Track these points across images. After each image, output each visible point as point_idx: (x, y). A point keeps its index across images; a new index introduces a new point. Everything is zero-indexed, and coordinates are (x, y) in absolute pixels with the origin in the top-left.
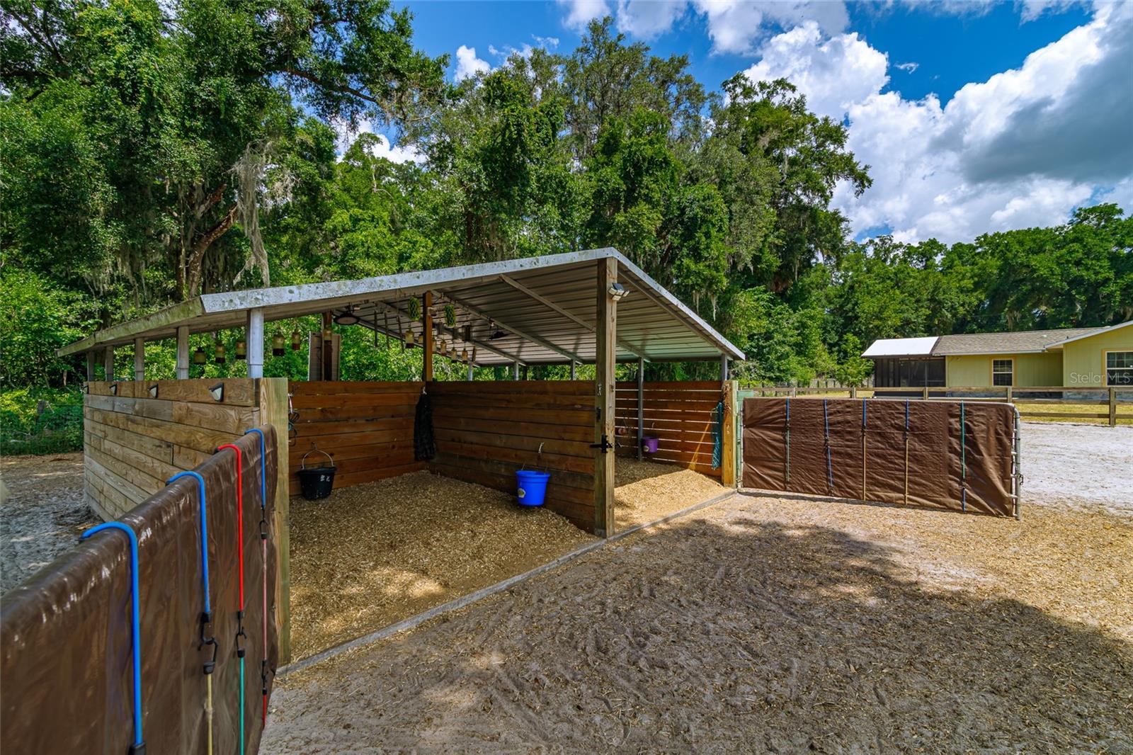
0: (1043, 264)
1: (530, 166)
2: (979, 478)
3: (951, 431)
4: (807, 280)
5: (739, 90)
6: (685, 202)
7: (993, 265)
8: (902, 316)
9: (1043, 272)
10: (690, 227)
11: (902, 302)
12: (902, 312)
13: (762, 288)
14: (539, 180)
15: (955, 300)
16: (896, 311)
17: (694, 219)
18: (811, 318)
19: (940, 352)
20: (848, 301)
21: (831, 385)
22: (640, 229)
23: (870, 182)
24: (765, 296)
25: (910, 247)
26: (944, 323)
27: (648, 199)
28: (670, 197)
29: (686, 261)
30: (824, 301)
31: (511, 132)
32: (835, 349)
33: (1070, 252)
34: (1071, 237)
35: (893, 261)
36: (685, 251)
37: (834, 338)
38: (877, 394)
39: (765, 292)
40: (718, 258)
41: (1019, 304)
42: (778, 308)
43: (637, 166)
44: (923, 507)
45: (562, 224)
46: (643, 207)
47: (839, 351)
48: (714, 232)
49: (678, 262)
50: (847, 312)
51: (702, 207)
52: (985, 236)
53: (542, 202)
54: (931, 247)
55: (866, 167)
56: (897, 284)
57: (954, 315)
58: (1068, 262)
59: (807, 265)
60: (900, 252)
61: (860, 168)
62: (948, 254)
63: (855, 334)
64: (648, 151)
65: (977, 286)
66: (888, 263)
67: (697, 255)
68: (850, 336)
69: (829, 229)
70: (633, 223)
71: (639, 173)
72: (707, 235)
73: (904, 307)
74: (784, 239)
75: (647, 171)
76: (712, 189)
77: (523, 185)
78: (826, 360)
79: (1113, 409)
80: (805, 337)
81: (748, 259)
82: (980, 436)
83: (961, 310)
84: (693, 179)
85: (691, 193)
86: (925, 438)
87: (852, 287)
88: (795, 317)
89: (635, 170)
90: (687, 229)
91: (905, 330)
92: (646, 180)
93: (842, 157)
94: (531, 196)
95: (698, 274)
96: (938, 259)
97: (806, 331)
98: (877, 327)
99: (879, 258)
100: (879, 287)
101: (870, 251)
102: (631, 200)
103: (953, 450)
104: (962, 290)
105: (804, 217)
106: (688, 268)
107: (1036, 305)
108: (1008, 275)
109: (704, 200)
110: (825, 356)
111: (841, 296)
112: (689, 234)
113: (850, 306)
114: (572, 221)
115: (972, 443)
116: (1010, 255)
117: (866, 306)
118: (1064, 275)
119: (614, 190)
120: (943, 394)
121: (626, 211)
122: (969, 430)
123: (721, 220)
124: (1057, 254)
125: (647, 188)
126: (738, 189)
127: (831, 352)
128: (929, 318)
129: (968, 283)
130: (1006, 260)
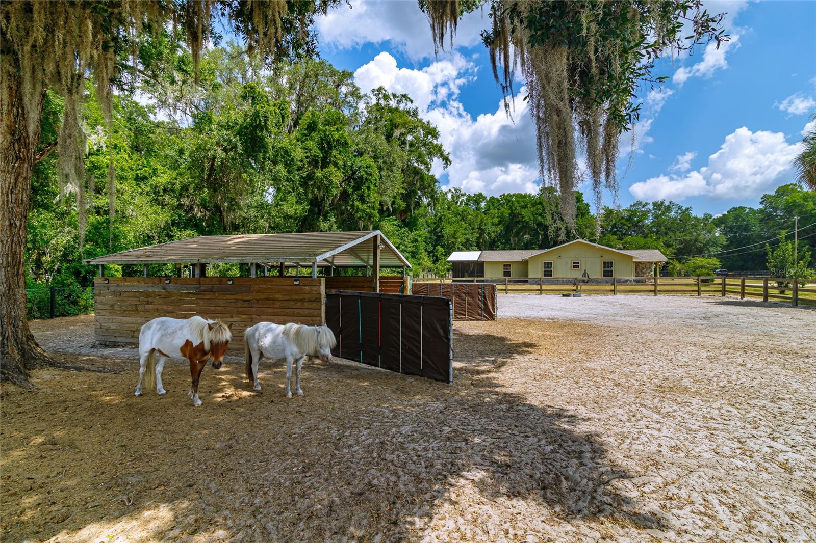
0: (527, 214)
1: (268, 140)
2: (486, 309)
3: (479, 294)
4: (416, 212)
5: (381, 96)
6: (355, 167)
7: (507, 212)
8: (465, 237)
9: (526, 218)
10: (359, 183)
11: (466, 229)
12: (465, 234)
13: (394, 217)
14: (273, 147)
15: (490, 229)
16: (462, 234)
17: (361, 177)
18: (420, 236)
19: (482, 260)
20: (438, 226)
21: (430, 276)
22: (331, 182)
23: (450, 162)
24: (396, 223)
25: (469, 196)
26: (485, 242)
27: (336, 165)
28: (347, 162)
29: (356, 203)
30: (425, 225)
31: (260, 121)
32: (431, 254)
33: (538, 210)
34: (538, 201)
35: (461, 203)
36: (355, 197)
37: (431, 248)
38: (453, 281)
39: (396, 220)
40: (374, 202)
41: (517, 234)
42: (403, 230)
43: (329, 143)
44: (471, 320)
45: (287, 178)
46: (332, 169)
47: (433, 256)
48: (372, 187)
49: (351, 203)
50: (438, 233)
51: (366, 172)
52: (504, 195)
53: (275, 163)
54: (478, 198)
55: (449, 154)
56: (463, 219)
57: (490, 237)
58: (536, 214)
59: (418, 205)
60: (465, 198)
61: (446, 153)
62: (487, 202)
63: (442, 246)
64: (336, 136)
65: (500, 222)
66: (459, 204)
67: (362, 199)
68: (439, 247)
69: (430, 186)
70: (327, 178)
71: (330, 148)
72: (369, 188)
73: (466, 232)
74: (406, 190)
75: (335, 147)
76: (370, 161)
77: (264, 152)
78: (427, 261)
79: (541, 287)
80: (416, 247)
81: (390, 204)
82: (487, 295)
83: (493, 235)
84: (360, 154)
85: (358, 162)
86: (472, 297)
87: (440, 218)
88: (412, 236)
89: (327, 145)
90: (356, 183)
91: (467, 246)
92: (334, 152)
93: (437, 145)
94: (269, 159)
95: (363, 211)
96: (483, 204)
97: (417, 244)
98: (453, 242)
99: (454, 201)
100: (454, 219)
101: (449, 196)
102: (325, 164)
103: (479, 300)
104: (493, 224)
105: (417, 178)
106: (358, 208)
107: (524, 234)
108: (512, 219)
109: (367, 167)
110: (426, 259)
111: (435, 223)
112: (357, 188)
113: (439, 229)
114: (294, 177)
115: (485, 297)
116: (513, 208)
117: (447, 230)
118: (535, 220)
119: (315, 156)
120: (483, 281)
121: (322, 170)
122: (484, 293)
123: (376, 180)
124: (532, 210)
125: (335, 157)
126: (384, 162)
127: (429, 256)
128: (478, 238)
129: (496, 220)
130: (512, 210)
